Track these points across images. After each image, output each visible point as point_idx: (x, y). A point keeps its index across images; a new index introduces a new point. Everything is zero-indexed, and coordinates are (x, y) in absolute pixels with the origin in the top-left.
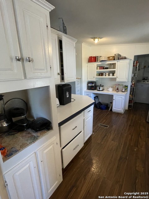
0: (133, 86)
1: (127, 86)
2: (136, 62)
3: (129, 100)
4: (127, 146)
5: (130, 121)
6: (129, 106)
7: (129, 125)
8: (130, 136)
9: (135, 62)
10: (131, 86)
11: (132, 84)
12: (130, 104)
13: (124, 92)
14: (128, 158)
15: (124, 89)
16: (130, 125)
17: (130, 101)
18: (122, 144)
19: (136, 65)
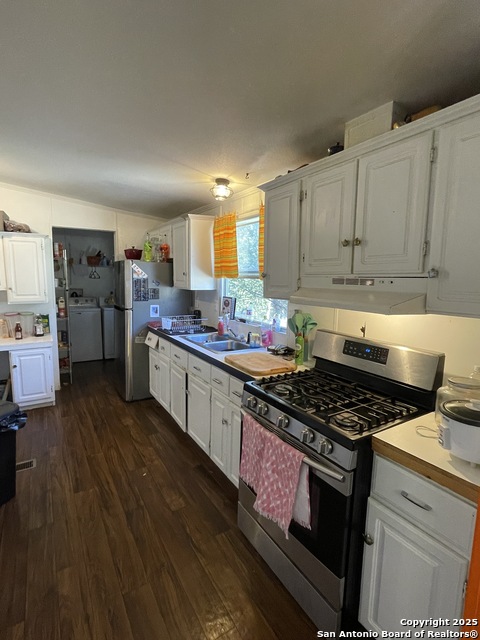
0: (62, 314)
1: (47, 317)
2: (59, 246)
3: (60, 360)
4: (123, 478)
5: (88, 416)
6: (64, 378)
7: (92, 428)
8: (114, 453)
9: (57, 246)
10: (58, 316)
11: (59, 309)
12: (65, 372)
13: (42, 335)
14: (142, 502)
15: (41, 326)
16: (96, 428)
17: (63, 362)
18: (108, 483)
19: (61, 255)
